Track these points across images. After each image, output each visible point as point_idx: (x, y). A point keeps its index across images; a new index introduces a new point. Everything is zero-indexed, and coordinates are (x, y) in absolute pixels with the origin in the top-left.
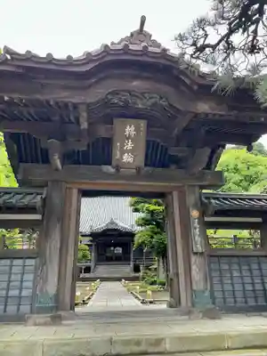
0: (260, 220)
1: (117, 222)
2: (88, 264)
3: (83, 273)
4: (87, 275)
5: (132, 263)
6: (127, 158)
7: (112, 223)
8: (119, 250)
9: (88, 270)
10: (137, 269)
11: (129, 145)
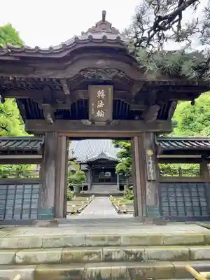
0: (200, 156)
1: (106, 153)
2: (86, 184)
3: (83, 191)
4: (85, 192)
5: (118, 184)
6: (100, 114)
7: (102, 154)
8: (108, 174)
9: (86, 188)
10: (122, 188)
11: (101, 105)
